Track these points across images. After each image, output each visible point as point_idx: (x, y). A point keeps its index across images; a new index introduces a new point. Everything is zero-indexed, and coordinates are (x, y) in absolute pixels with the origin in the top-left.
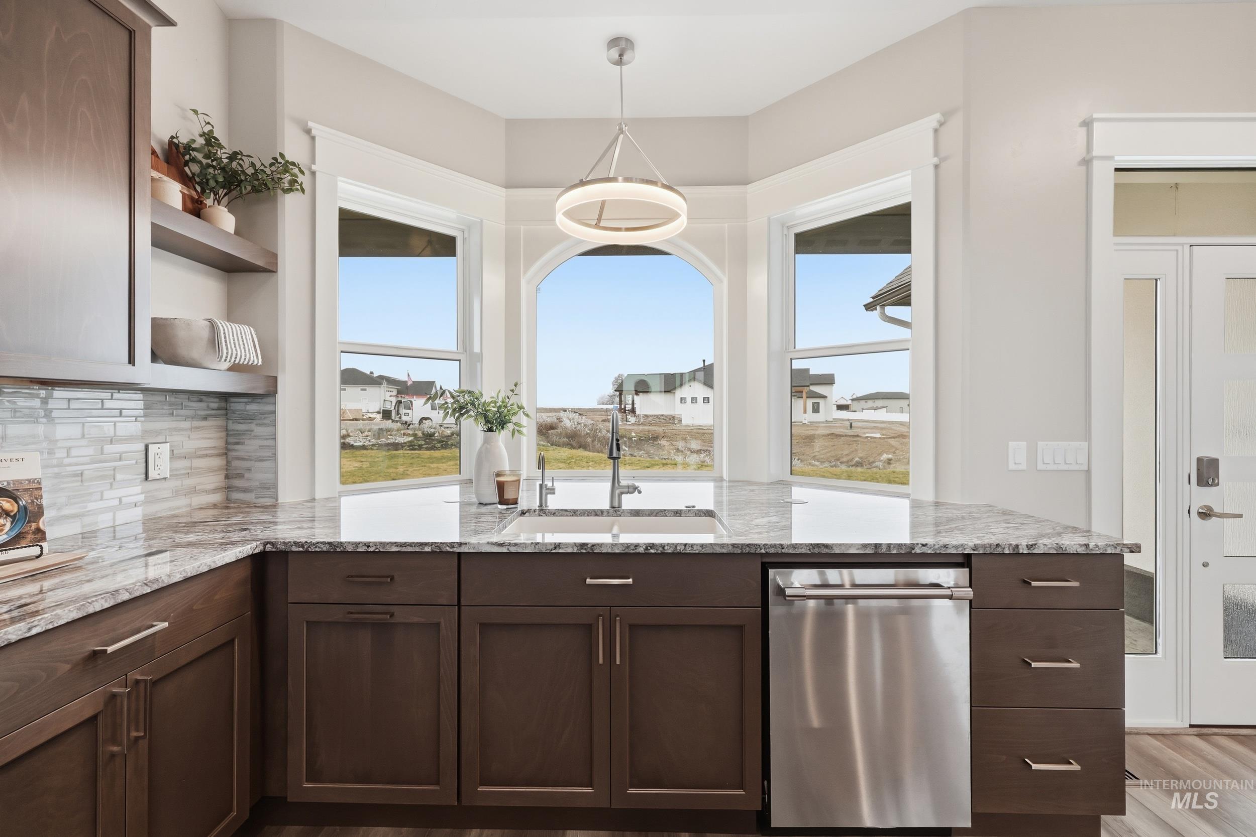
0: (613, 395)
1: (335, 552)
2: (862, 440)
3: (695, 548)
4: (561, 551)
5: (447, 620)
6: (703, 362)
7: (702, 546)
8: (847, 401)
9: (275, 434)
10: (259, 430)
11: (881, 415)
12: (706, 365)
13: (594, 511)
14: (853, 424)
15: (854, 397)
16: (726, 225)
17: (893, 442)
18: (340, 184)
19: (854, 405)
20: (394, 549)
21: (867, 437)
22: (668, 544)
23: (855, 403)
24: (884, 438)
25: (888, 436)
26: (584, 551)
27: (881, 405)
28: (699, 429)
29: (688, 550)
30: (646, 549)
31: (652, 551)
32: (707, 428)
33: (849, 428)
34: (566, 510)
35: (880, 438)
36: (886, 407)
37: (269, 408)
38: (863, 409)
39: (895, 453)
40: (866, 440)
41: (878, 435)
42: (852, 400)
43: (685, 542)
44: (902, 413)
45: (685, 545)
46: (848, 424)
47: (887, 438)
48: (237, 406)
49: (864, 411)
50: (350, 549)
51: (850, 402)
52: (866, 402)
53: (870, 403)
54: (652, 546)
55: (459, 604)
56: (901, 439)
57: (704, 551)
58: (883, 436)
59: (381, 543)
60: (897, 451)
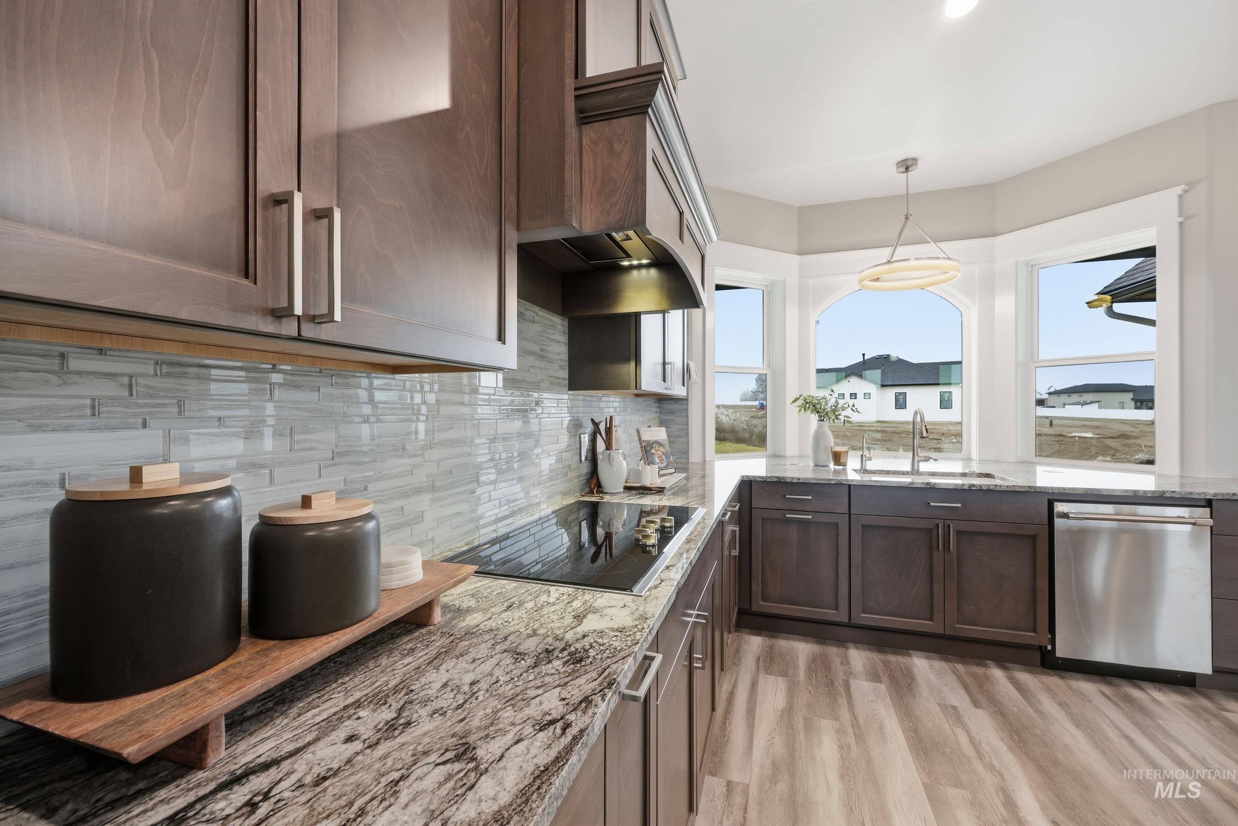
0: (757, 392)
1: (781, 482)
2: (1067, 440)
3: (1002, 487)
4: (914, 486)
5: (843, 522)
6: (862, 357)
7: (1007, 486)
8: (1042, 395)
9: (688, 422)
10: (679, 420)
11: (1092, 412)
12: (865, 359)
13: (902, 471)
14: (1054, 422)
15: (1052, 390)
16: (977, 267)
17: (1111, 443)
18: (716, 271)
19: (1053, 400)
20: (814, 482)
21: (1075, 437)
22: (984, 485)
23: (1054, 397)
24: (1098, 438)
25: (1105, 436)
26: (929, 487)
27: (1092, 400)
28: (860, 426)
29: (998, 489)
30: (970, 487)
31: (973, 488)
32: (869, 424)
33: (1048, 426)
34: (882, 471)
35: (1092, 438)
36: (1098, 402)
37: (685, 407)
38: (1065, 404)
39: (1115, 456)
40: (1073, 440)
41: (1089, 435)
42: (1050, 394)
43: (995, 484)
44: (1123, 409)
45: (996, 486)
46: (1047, 422)
47: (1102, 438)
48: (667, 406)
49: (1066, 406)
50: (789, 480)
51: (1046, 396)
52: (1069, 396)
53: (1075, 397)
54: (973, 485)
55: (850, 514)
56: (1122, 439)
57: (1008, 489)
58: (1097, 436)
59: (806, 478)
60: (1118, 454)
